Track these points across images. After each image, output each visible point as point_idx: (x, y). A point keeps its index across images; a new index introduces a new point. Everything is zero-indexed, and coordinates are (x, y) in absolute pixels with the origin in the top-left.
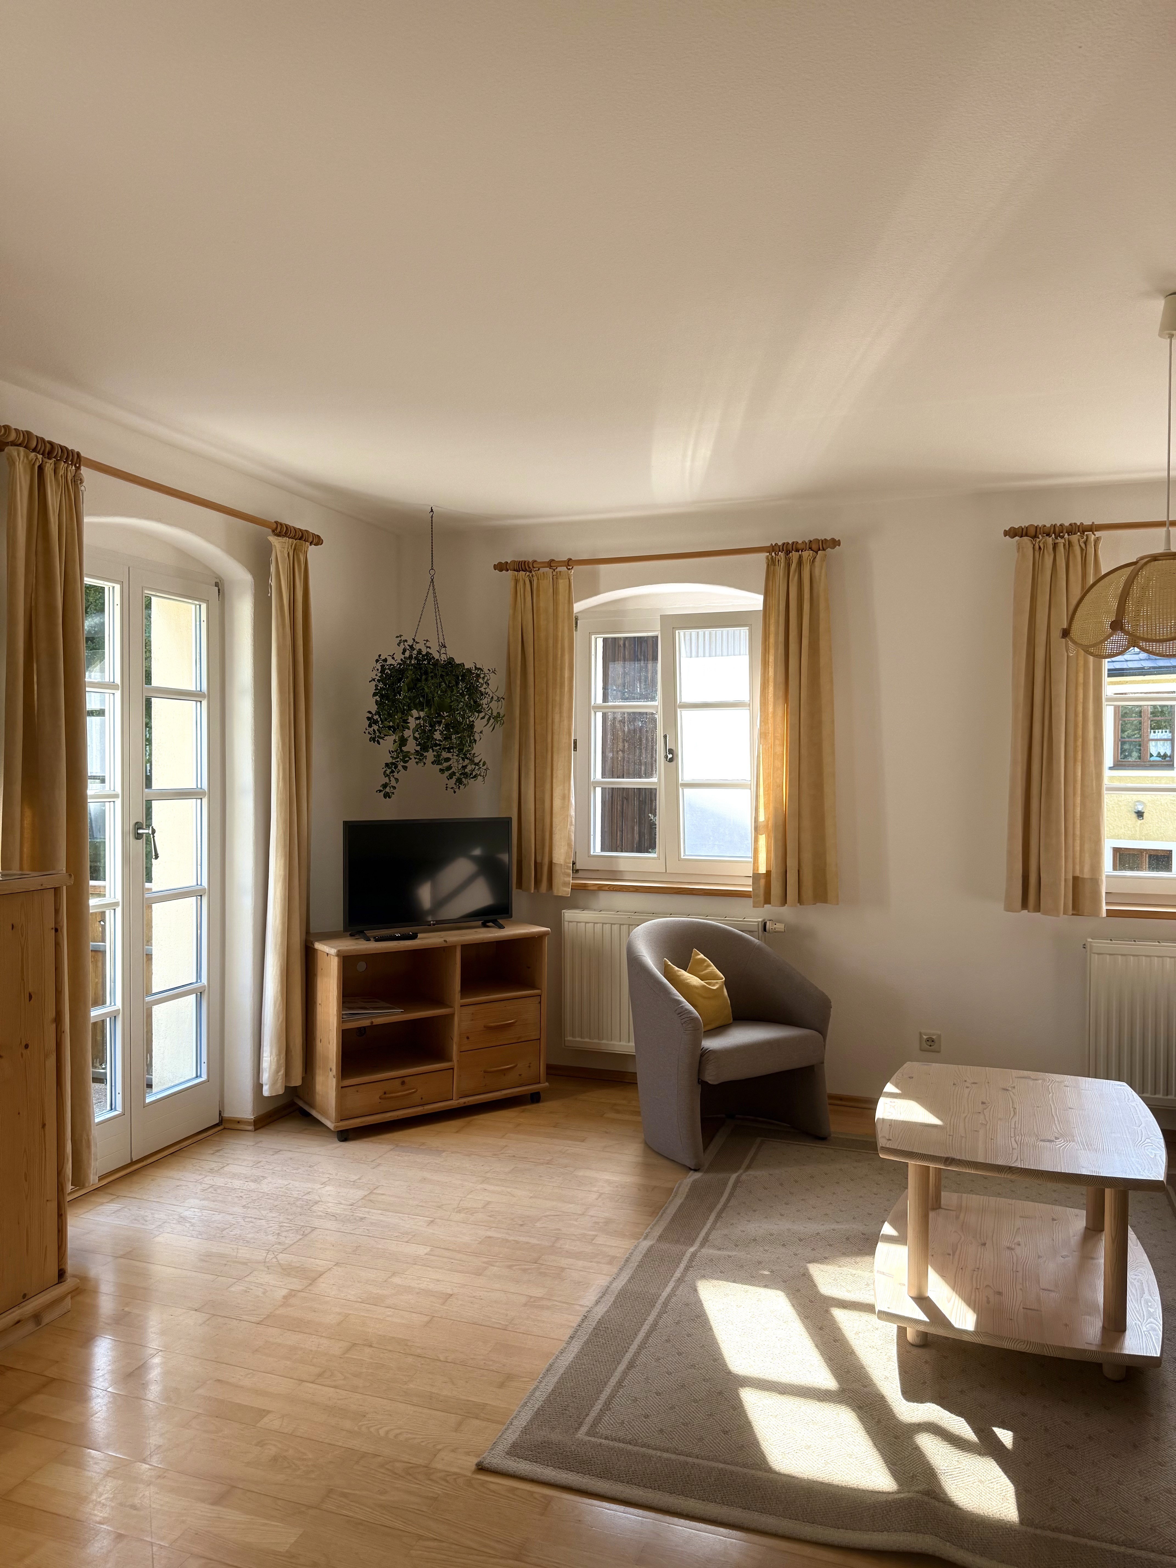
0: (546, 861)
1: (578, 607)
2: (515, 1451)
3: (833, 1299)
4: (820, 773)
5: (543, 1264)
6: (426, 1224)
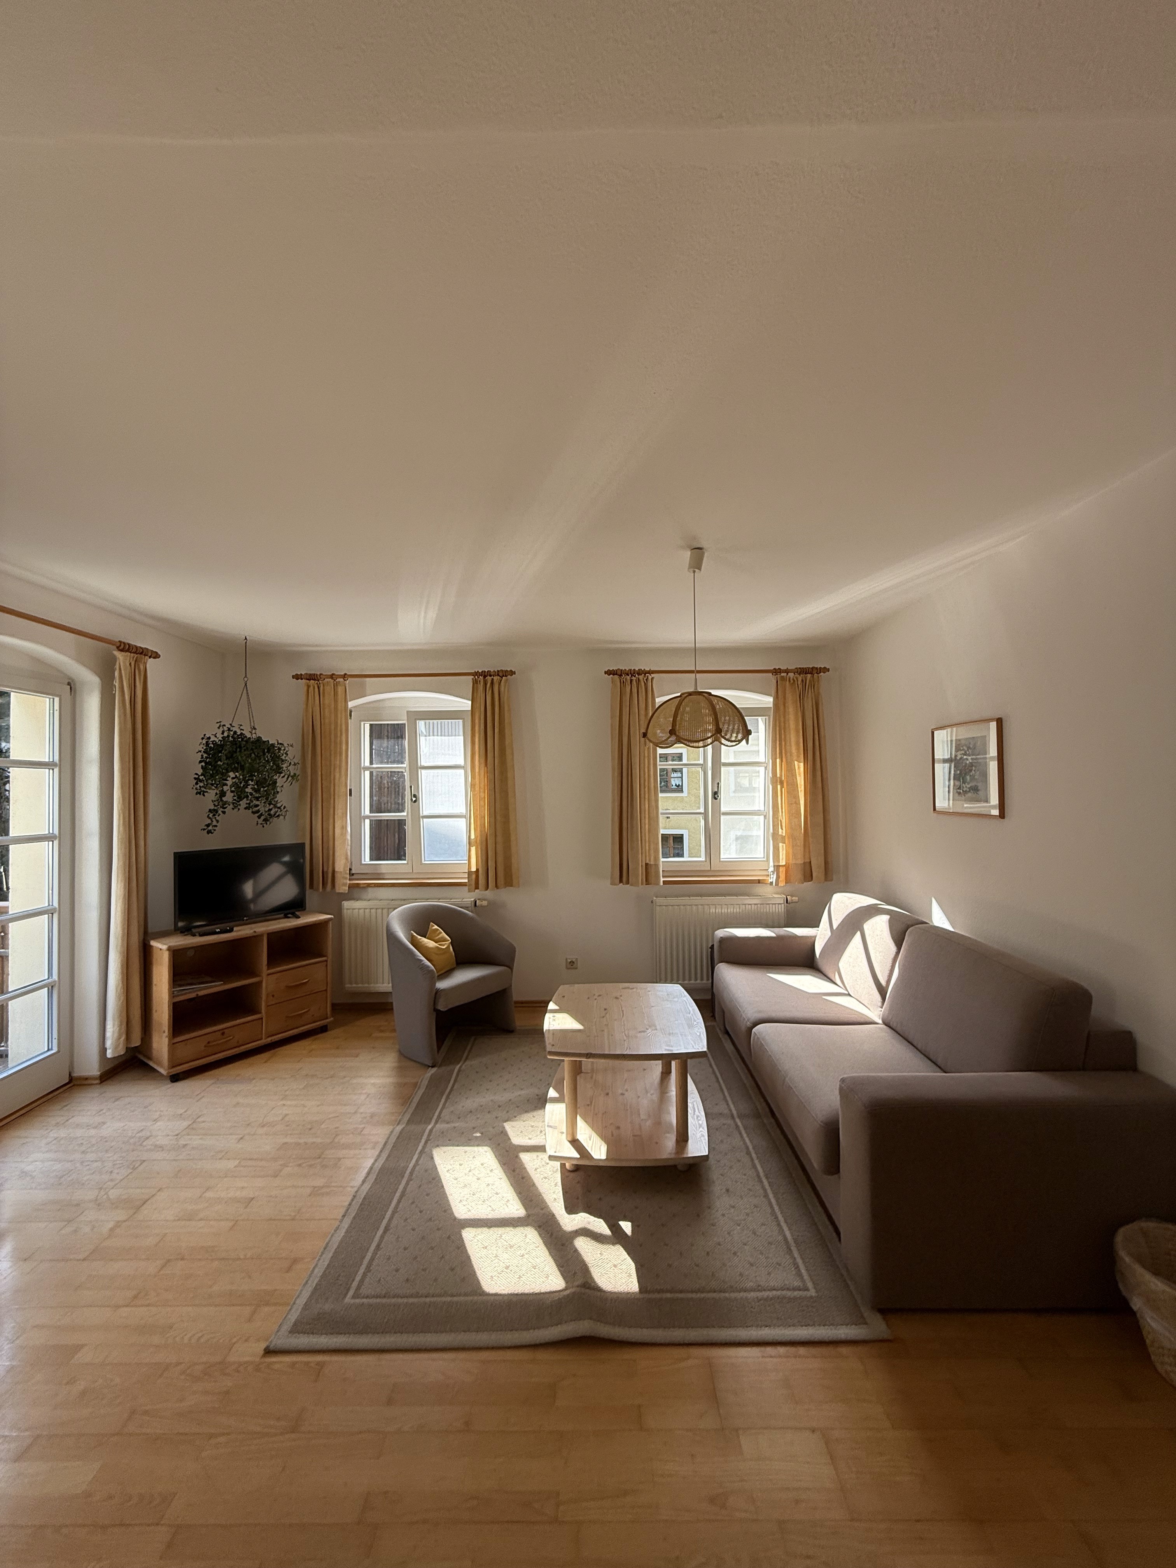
0: (330, 870)
1: (351, 704)
2: (297, 1329)
3: (521, 1146)
4: (507, 809)
5: (325, 1158)
6: (236, 1141)
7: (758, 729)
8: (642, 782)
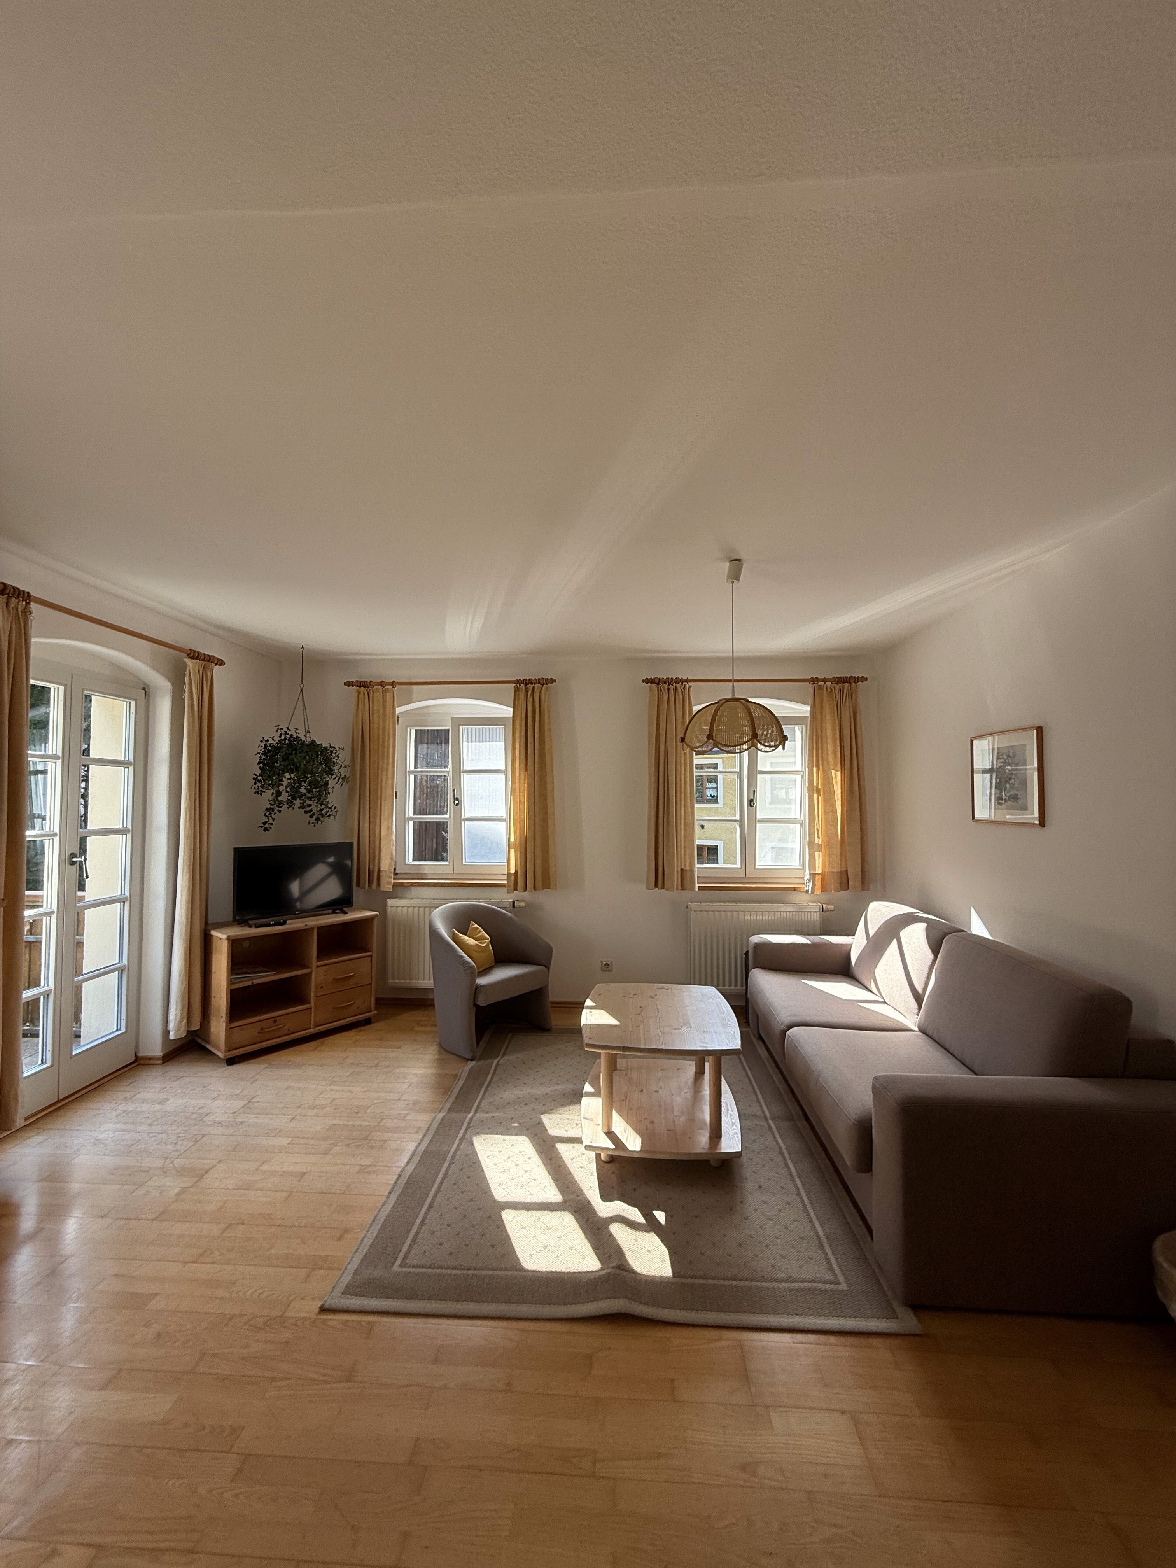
0: (376, 869)
1: (398, 710)
2: (348, 1291)
3: (557, 1137)
4: (546, 812)
5: (371, 1140)
6: (289, 1120)
7: (795, 737)
8: (678, 786)
